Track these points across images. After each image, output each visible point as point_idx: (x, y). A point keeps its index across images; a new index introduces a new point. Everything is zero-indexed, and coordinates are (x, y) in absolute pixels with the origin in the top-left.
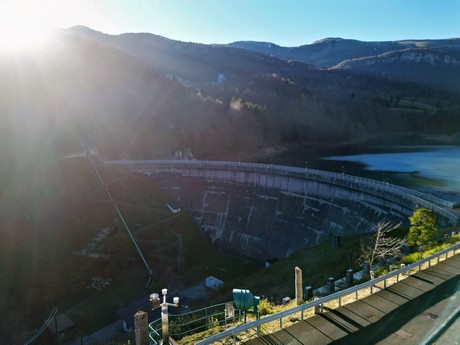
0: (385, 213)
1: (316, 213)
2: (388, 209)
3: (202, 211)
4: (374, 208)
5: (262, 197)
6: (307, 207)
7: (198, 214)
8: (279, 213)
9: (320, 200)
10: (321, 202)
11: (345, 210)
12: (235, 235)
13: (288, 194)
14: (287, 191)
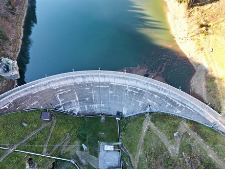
0: (183, 106)
1: (136, 94)
2: (185, 105)
3: (61, 104)
4: (176, 101)
5: (98, 86)
6: (129, 90)
7: (60, 107)
8: (111, 92)
9: (137, 88)
10: (139, 89)
11: (156, 96)
12: (88, 107)
13: (116, 84)
14: (115, 83)
